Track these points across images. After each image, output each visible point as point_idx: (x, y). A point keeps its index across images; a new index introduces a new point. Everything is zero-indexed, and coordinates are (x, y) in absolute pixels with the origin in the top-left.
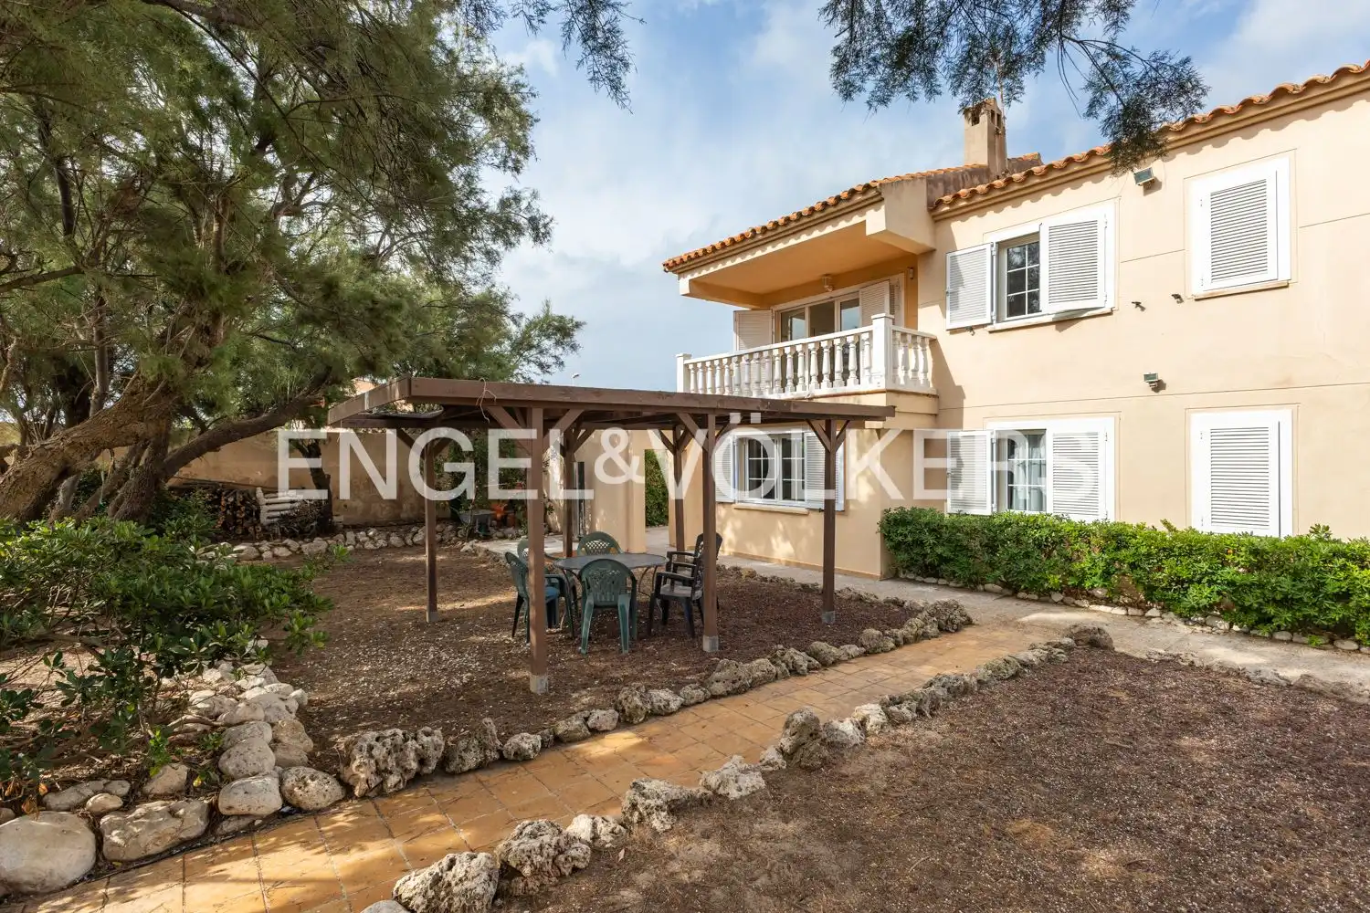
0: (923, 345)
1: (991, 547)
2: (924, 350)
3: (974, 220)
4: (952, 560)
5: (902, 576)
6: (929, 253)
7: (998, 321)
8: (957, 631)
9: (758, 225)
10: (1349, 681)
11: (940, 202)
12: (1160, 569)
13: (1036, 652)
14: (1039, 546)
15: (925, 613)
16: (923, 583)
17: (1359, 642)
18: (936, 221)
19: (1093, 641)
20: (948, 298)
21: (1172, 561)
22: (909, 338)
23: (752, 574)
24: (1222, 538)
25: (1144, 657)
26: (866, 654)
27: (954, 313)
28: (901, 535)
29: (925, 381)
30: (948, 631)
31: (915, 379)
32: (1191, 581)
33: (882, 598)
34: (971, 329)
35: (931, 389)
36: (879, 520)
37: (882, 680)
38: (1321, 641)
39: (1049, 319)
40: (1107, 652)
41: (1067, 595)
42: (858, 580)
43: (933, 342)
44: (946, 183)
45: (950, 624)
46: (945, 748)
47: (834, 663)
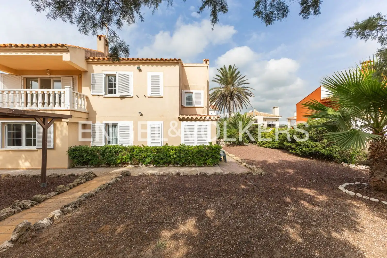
0: (84, 98)
1: (103, 154)
2: (84, 100)
3: (99, 66)
4: (92, 159)
5: (76, 166)
6: (86, 72)
7: (106, 95)
8: (92, 179)
9: (14, 43)
10: (170, 172)
11: (89, 58)
12: (141, 155)
13: (113, 180)
14: (116, 153)
15: (81, 176)
16: (83, 168)
17: (172, 164)
18: (88, 63)
19: (126, 174)
20: (92, 86)
21: (143, 153)
22: (79, 95)
23: (8, 176)
24: (152, 147)
25: (137, 175)
26: (58, 194)
27: (93, 90)
28: (75, 154)
29: (84, 108)
30: (89, 180)
31: (81, 108)
32: (147, 157)
33: (67, 174)
34: (98, 95)
35: (86, 111)
36: (67, 150)
37: (63, 201)
38: (167, 165)
39: (119, 96)
40: (130, 176)
41: (122, 164)
42: (59, 170)
43: (87, 97)
44: (91, 54)
45: (89, 178)
46: (82, 215)
47: (44, 201)
